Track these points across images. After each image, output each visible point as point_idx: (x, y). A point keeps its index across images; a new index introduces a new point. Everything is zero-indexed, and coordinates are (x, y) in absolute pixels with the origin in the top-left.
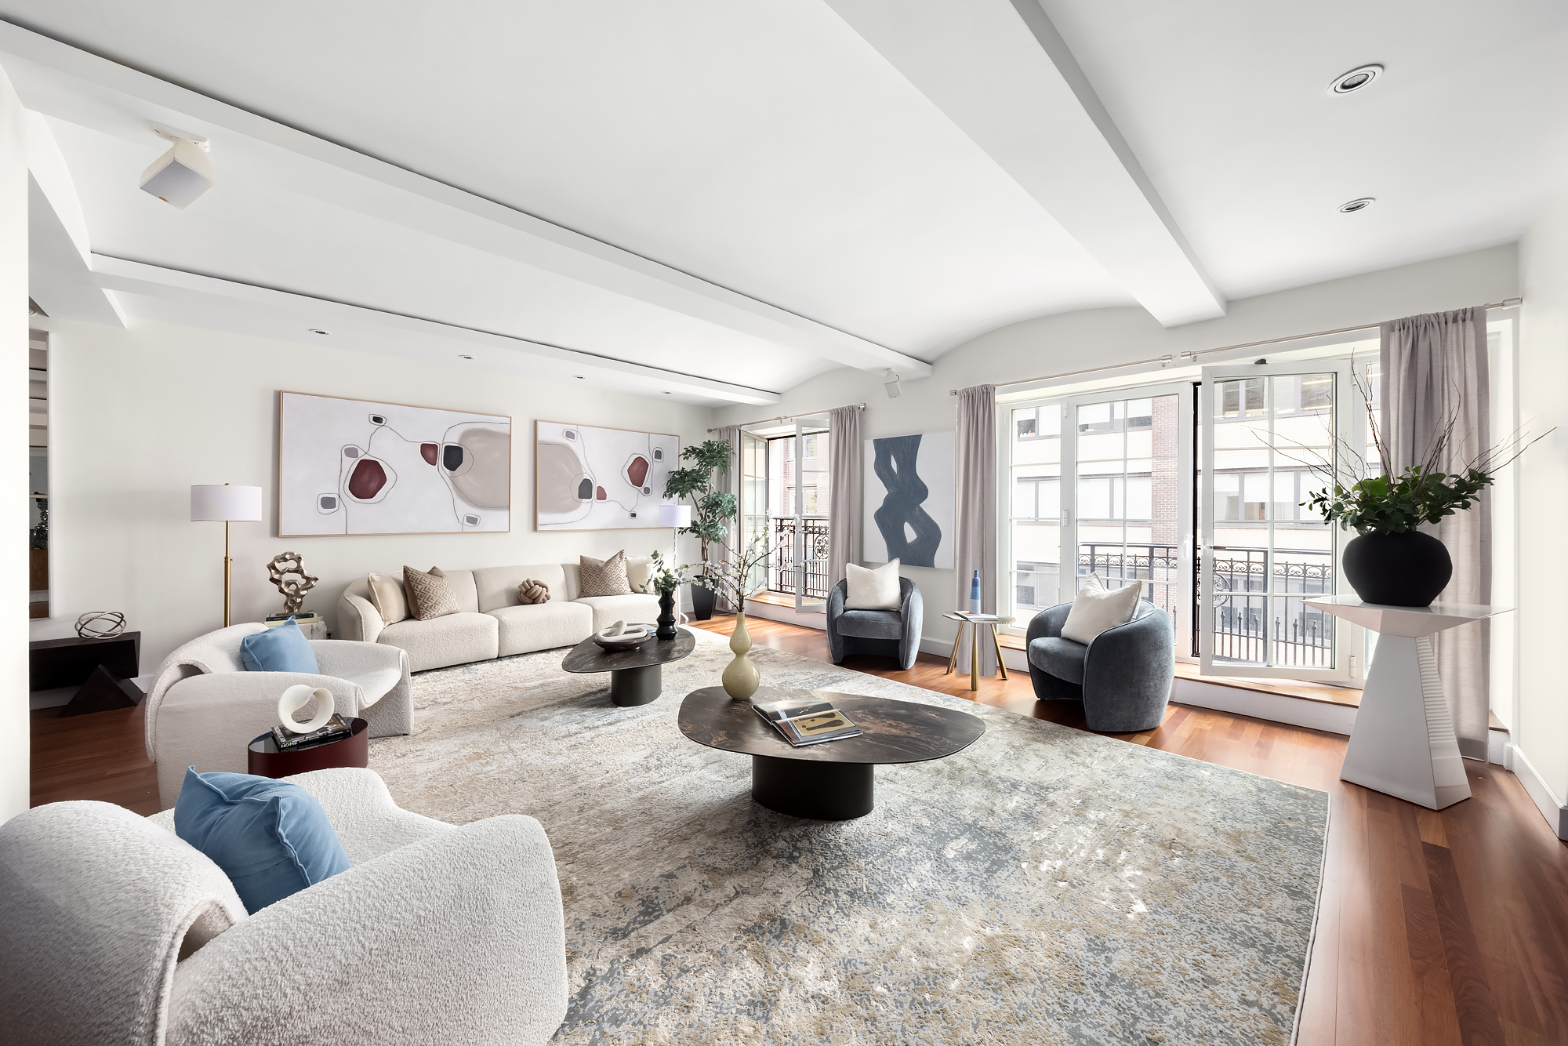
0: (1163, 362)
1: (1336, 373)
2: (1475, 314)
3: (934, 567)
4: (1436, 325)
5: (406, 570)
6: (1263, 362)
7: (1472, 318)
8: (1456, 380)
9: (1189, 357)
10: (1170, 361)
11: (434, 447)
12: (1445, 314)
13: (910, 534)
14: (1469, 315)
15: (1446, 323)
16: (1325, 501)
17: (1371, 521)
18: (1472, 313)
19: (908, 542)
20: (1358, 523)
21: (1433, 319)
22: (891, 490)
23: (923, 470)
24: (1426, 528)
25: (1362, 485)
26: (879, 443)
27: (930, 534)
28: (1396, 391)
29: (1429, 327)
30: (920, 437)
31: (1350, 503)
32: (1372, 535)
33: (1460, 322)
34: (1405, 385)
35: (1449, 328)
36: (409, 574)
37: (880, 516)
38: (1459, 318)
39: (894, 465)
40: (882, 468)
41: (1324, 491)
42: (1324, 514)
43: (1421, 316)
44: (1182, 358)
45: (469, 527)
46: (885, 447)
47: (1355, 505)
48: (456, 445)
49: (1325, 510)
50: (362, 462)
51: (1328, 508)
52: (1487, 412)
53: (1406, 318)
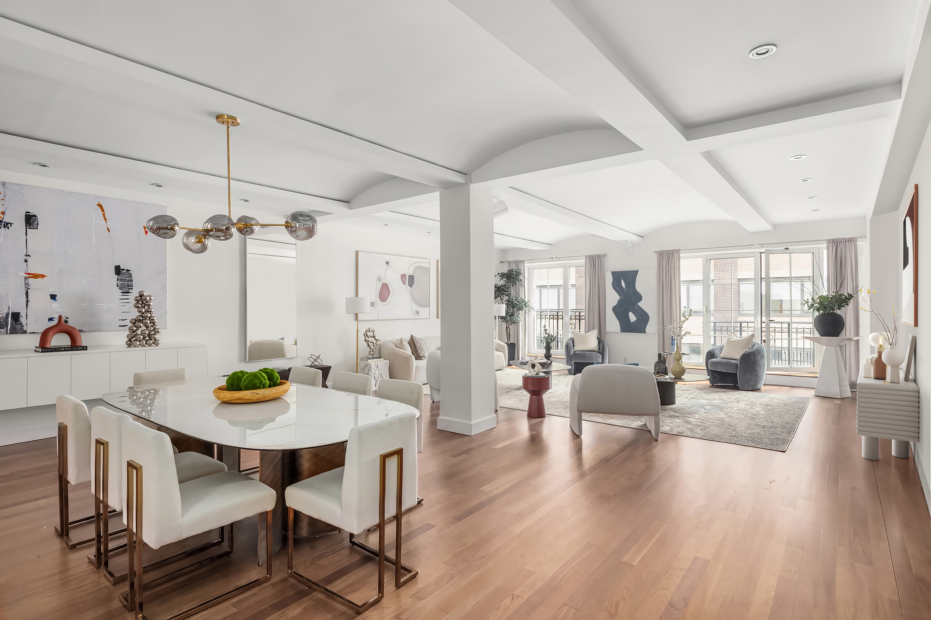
0: (750, 247)
1: (813, 253)
2: (854, 239)
3: (646, 333)
4: (843, 242)
5: (412, 337)
6: (787, 249)
7: (853, 241)
8: (849, 261)
9: (760, 246)
10: (753, 246)
11: (405, 276)
12: (845, 239)
13: (632, 317)
14: (852, 240)
15: (846, 241)
16: (808, 303)
17: (822, 309)
18: (853, 239)
19: (632, 321)
20: (818, 310)
21: (842, 240)
22: (622, 297)
23: (639, 287)
24: (838, 312)
25: (819, 297)
26: (614, 273)
27: (644, 318)
28: (831, 264)
29: (841, 242)
30: (638, 271)
31: (816, 303)
32: (823, 314)
33: (850, 242)
34: (834, 262)
35: (847, 243)
36: (413, 338)
37: (615, 309)
38: (849, 241)
39: (623, 284)
40: (616, 285)
41: (808, 300)
42: (808, 307)
43: (838, 238)
44: (758, 246)
45: (416, 317)
46: (617, 276)
47: (818, 304)
48: (412, 274)
49: (808, 306)
50: (383, 283)
51: (809, 305)
52: (858, 273)
53: (834, 239)
